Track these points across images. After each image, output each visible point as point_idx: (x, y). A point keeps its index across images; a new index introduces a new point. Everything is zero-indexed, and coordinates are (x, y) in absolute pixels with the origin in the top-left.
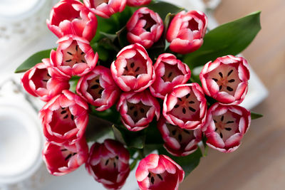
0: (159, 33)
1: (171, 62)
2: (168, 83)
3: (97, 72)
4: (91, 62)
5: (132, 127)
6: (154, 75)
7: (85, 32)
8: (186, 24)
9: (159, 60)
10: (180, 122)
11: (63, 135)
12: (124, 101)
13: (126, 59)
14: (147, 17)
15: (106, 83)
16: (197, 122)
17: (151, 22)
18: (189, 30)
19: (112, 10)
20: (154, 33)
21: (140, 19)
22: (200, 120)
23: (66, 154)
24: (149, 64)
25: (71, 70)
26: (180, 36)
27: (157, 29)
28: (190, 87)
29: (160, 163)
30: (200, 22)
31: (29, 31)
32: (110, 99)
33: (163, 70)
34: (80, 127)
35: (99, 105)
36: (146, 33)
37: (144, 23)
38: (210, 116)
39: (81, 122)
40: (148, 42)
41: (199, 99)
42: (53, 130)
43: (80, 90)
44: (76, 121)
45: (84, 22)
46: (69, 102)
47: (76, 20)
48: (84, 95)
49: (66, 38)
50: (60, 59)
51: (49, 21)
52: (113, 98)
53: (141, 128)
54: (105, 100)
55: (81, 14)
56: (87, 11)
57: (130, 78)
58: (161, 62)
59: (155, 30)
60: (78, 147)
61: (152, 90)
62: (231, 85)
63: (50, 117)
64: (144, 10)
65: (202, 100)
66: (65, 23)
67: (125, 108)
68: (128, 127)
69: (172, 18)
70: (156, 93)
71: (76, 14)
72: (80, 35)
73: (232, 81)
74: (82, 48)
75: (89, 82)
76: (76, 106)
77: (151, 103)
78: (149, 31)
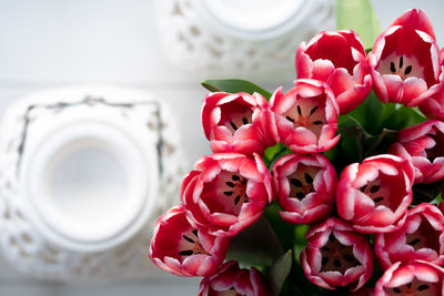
1: (434, 224)
2: (411, 248)
3: (321, 162)
4: (326, 141)
5: (313, 274)
6: (402, 222)
7: (344, 96)
9: (420, 209)
11: (212, 212)
12: (329, 228)
13: (380, 172)
19: (401, 94)
20: (435, 169)
21: (429, 135)
24: (406, 201)
25: (291, 131)
32: (313, 211)
33: (415, 226)
34: (243, 219)
35: (291, 208)
36: (424, 159)
37: (431, 143)
39: (250, 213)
40: (417, 173)
42: (202, 196)
43: (279, 169)
44: (244, 205)
45: (352, 83)
47: (344, 70)
48: (280, 179)
49: (316, 83)
50: (287, 104)
51: (305, 46)
52: (316, 214)
53: (323, 284)
54: (304, 208)
55: (356, 68)
57: (367, 200)
58: (420, 214)
60: (216, 247)
61: (381, 242)
63: (213, 174)
66: (325, 64)
67: (324, 240)
68: (308, 269)
70: (385, 249)
71: (350, 64)
72: (336, 94)
75: (301, 166)
76: (261, 186)
77: (364, 259)
78: (432, 160)
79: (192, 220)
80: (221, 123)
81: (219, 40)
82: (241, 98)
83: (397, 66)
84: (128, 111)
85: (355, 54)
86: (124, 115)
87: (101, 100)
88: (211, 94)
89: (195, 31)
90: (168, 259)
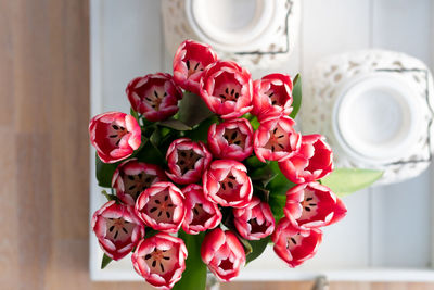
0: (241, 229)
1: (209, 222)
2: (194, 206)
3: (248, 149)
4: (261, 152)
5: (176, 144)
6: (210, 199)
7: (290, 165)
8: (232, 260)
9: (218, 213)
10: (154, 193)
11: (215, 79)
12: (205, 155)
13: (242, 185)
14: (263, 228)
15: (232, 151)
16: (142, 207)
17: (256, 229)
18: (225, 258)
19: (291, 202)
20: (244, 225)
21: (265, 221)
22: (141, 211)
23: (193, 64)
24: (224, 202)
25: (268, 129)
26: (225, 246)
27: (245, 230)
28: (177, 224)
29: (129, 147)
30: (224, 273)
31: (318, 99)
32: (216, 144)
33: (207, 209)
34: (211, 99)
35: (218, 129)
36: (250, 217)
37: (260, 222)
38: (138, 223)
39: (215, 104)
40: (240, 214)
41: (162, 224)
42: (225, 72)
43: (243, 122)
44: (219, 99)
45: (299, 170)
46: (240, 106)
47: (307, 165)
48: (237, 122)
49: (299, 146)
50: (285, 126)
51: (323, 139)
52: (215, 146)
53: (169, 151)
54: (218, 138)
55: (309, 173)
56: (308, 180)
57: (223, 177)
58: (215, 213)
59: (246, 227)
60: (193, 83)
61: (197, 187)
62: (151, 260)
63: (239, 79)
64: (271, 230)
65: (159, 226)
66: (311, 152)
67: (198, 151)
68: (179, 142)
69: (246, 250)
70: (193, 189)
71: (311, 168)
72: (291, 159)
73: (154, 264)
74: (280, 154)
75: (245, 136)
76: (232, 110)
77: (186, 177)
78: (249, 222)
79: (209, 67)
80: (272, 85)
81: (331, 95)
82: (289, 98)
83: (311, 202)
84: (282, 31)
85: (318, 172)
86: (280, 28)
87: (289, 12)
88: (292, 79)
89: (338, 78)
90: (185, 52)
